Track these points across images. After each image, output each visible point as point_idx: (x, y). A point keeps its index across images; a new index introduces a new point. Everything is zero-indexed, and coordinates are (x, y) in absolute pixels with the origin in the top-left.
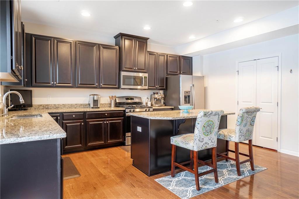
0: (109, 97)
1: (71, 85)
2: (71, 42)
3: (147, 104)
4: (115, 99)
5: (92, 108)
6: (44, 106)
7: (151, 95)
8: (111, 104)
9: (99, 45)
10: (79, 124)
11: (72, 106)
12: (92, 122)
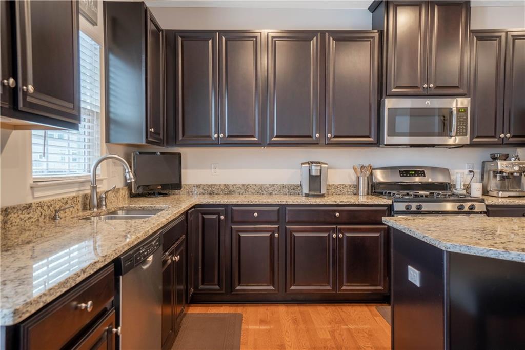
0: (354, 168)
1: (256, 139)
2: (256, 37)
3: (468, 188)
4: (368, 174)
5: (307, 195)
6: (206, 188)
7: (484, 163)
8: (357, 187)
9: (323, 33)
10: (268, 234)
11: (261, 190)
12: (301, 232)
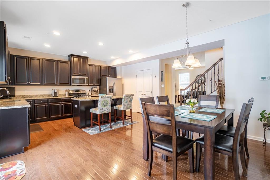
0: (65, 90)
1: (40, 84)
2: (40, 60)
3: (89, 94)
4: (68, 91)
5: (54, 97)
6: (23, 96)
7: (91, 89)
8: (66, 94)
9: (57, 61)
10: (45, 105)
11: (41, 96)
12: (53, 105)
